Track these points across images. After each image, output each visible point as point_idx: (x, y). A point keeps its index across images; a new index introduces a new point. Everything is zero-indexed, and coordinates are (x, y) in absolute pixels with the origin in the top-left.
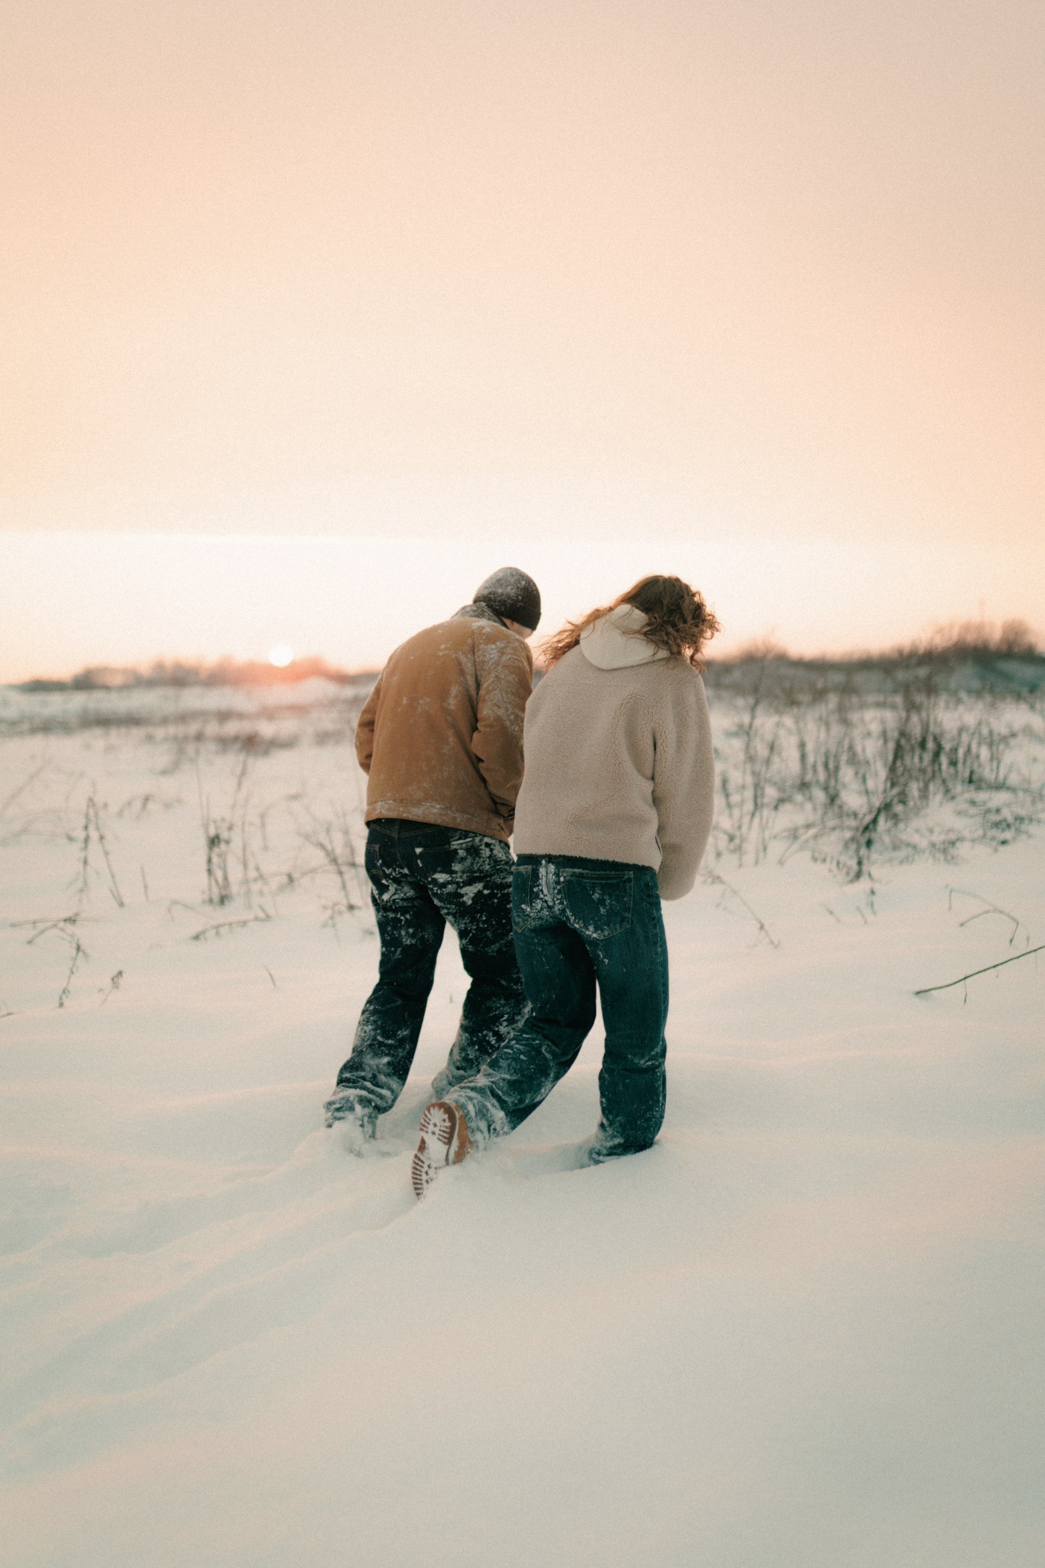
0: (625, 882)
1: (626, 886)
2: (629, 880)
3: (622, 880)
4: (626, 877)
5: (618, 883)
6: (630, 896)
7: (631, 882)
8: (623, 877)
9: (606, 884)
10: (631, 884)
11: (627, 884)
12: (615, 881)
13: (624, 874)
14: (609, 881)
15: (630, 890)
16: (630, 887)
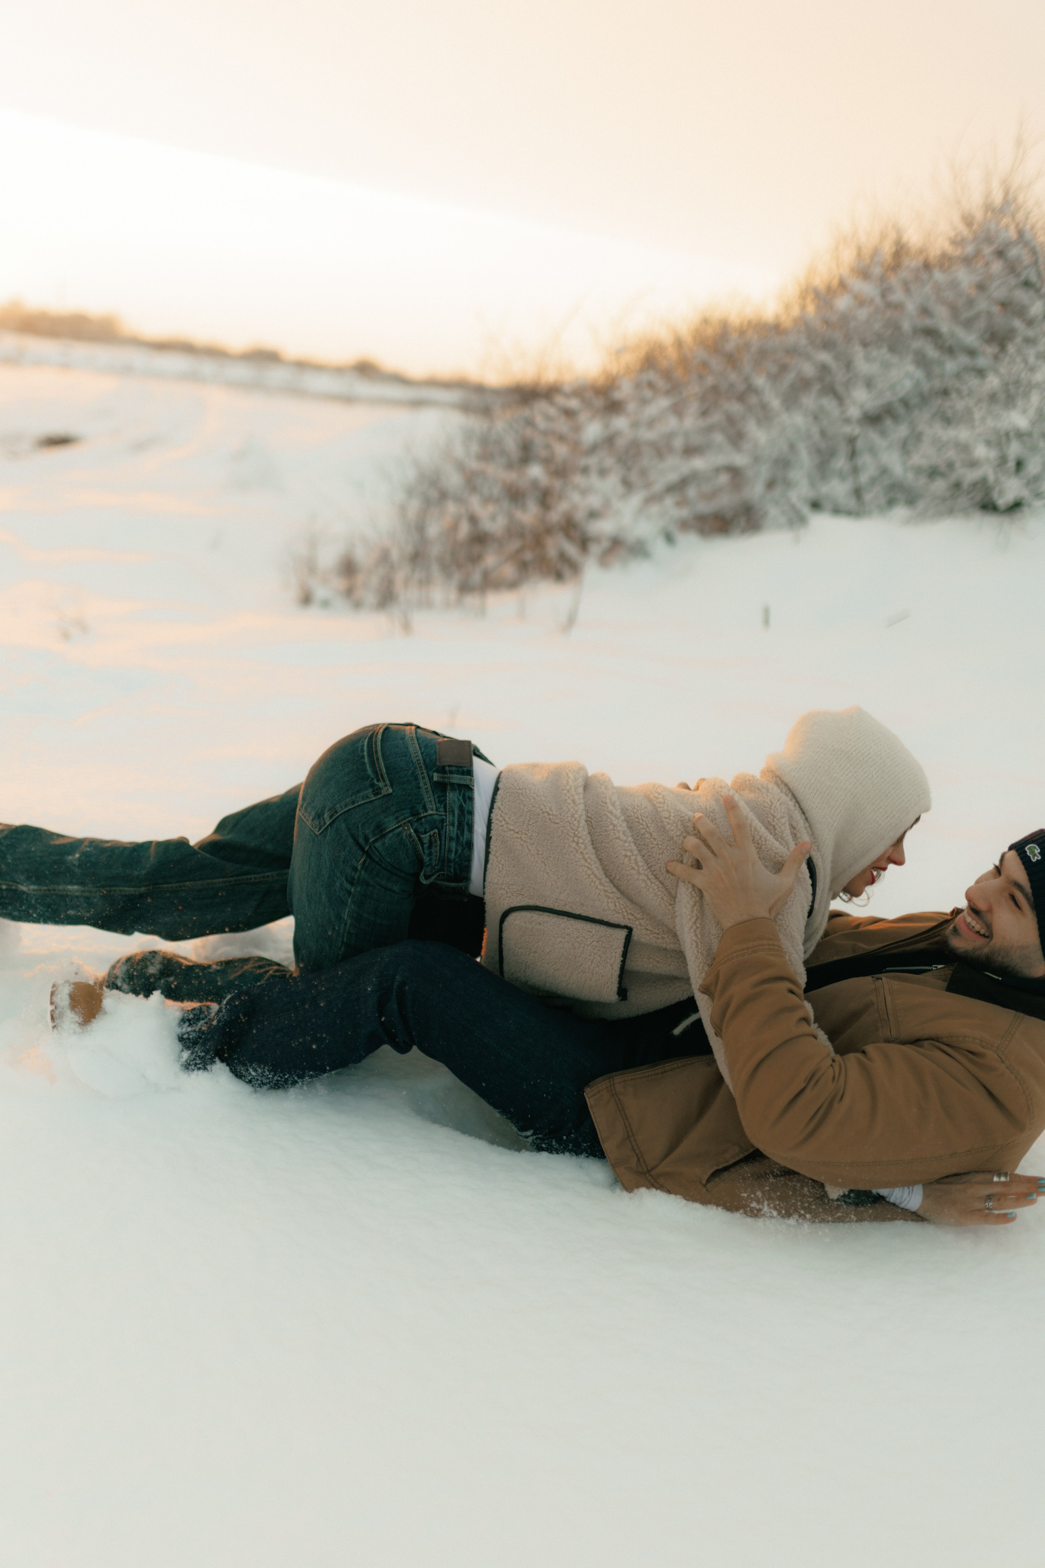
0: (372, 785)
1: (367, 789)
2: (377, 791)
3: (375, 781)
4: (381, 784)
5: (369, 777)
6: (353, 803)
7: (375, 795)
8: (378, 781)
9: (364, 763)
10: (372, 796)
11: (370, 790)
12: (369, 771)
13: (384, 781)
14: (368, 765)
15: (363, 799)
16: (367, 797)
